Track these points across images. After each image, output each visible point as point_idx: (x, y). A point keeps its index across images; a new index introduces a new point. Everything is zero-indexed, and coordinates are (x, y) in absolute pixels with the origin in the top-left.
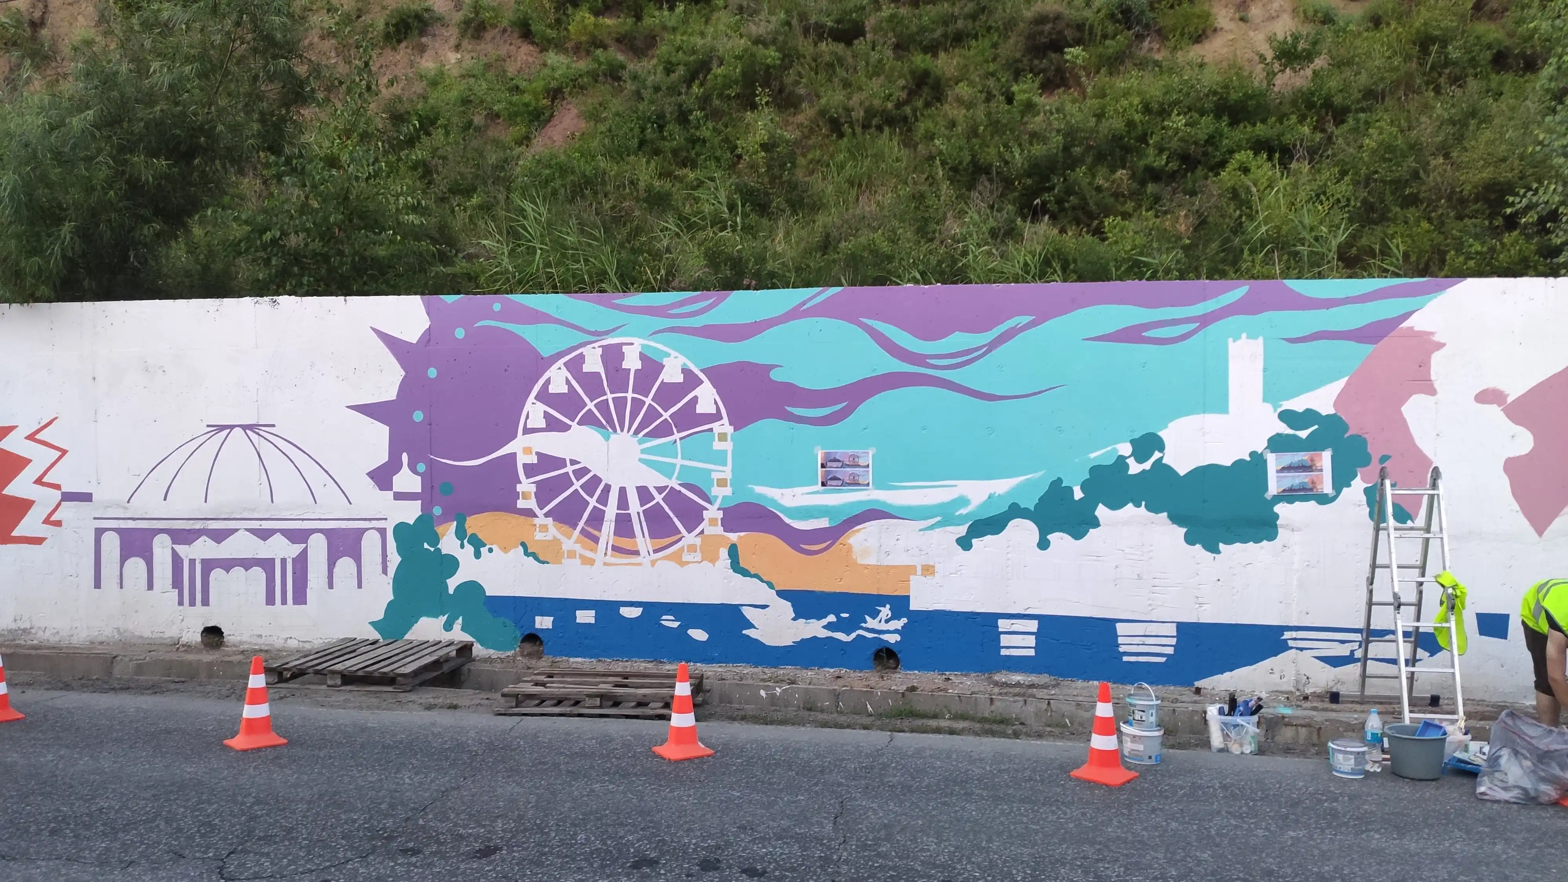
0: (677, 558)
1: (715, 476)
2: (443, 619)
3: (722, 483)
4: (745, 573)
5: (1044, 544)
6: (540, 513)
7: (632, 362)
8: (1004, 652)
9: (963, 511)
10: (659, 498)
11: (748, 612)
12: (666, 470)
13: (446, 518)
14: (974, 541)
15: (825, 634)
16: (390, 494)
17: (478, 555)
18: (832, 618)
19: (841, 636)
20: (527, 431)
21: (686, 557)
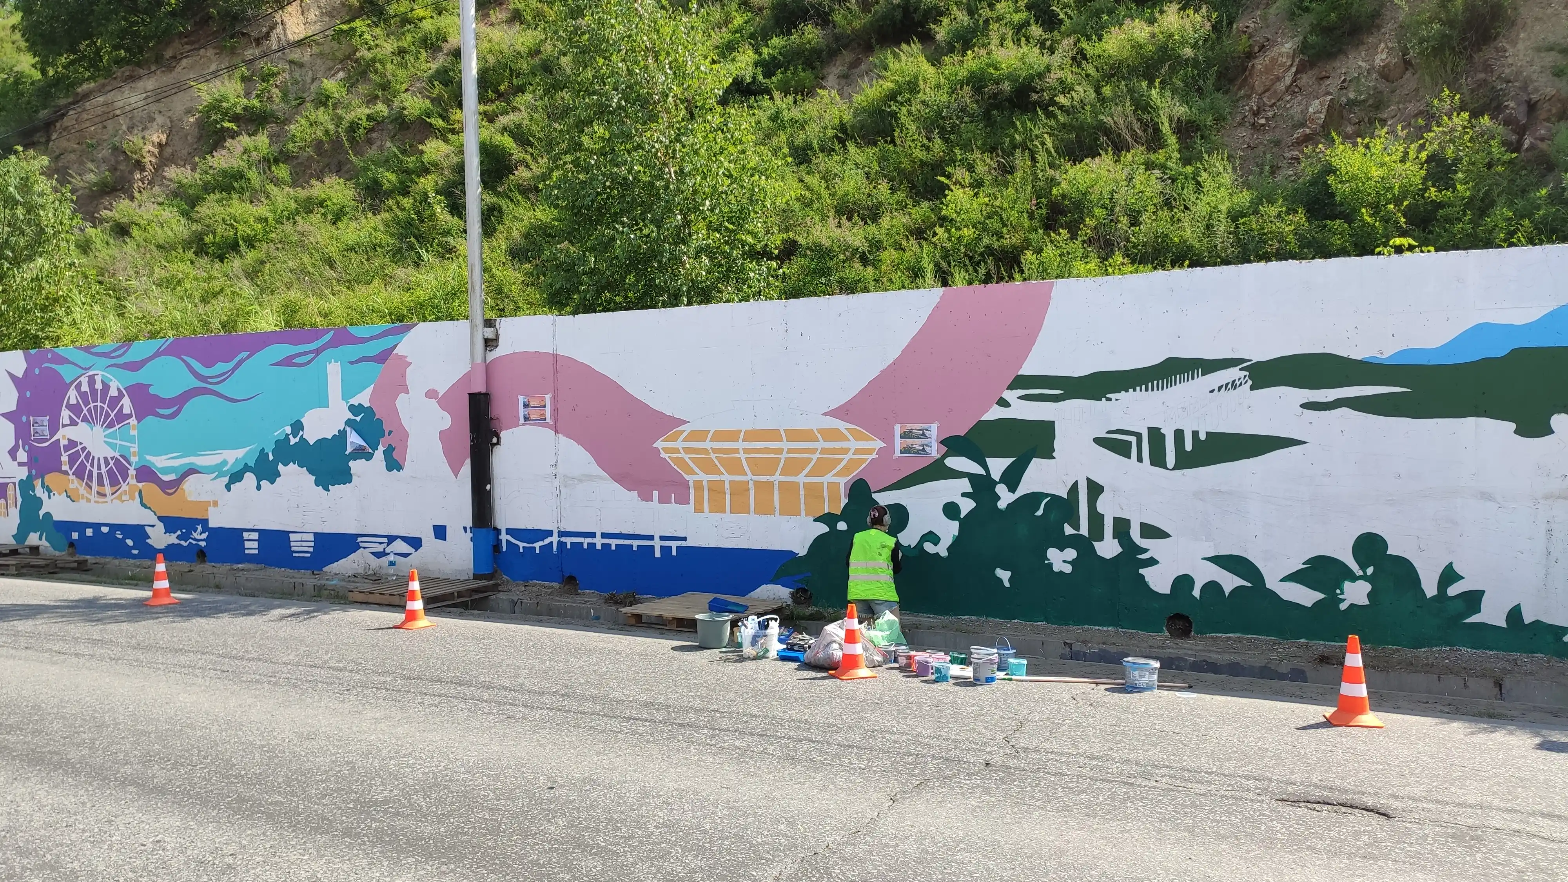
0: (119, 498)
1: (132, 450)
2: (39, 533)
3: (134, 454)
4: (146, 507)
5: (259, 488)
6: (71, 473)
7: (99, 386)
8: (247, 552)
9: (225, 469)
10: (112, 463)
11: (148, 529)
12: (112, 446)
13: (37, 477)
14: (232, 486)
15: (177, 541)
16: (16, 463)
17: (49, 497)
18: (179, 532)
19: (183, 543)
20: (64, 426)
21: (124, 498)
